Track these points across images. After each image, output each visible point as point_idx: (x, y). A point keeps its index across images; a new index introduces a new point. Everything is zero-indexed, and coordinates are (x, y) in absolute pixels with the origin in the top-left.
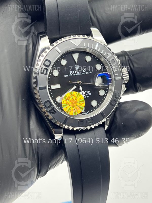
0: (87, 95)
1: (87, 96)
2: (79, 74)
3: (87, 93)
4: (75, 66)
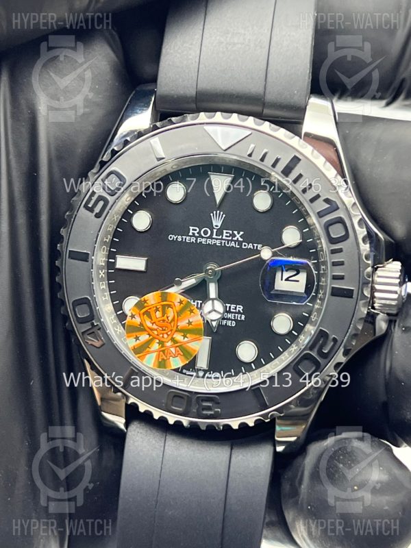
0: (229, 316)
2: (218, 242)
3: (232, 310)
4: (212, 214)
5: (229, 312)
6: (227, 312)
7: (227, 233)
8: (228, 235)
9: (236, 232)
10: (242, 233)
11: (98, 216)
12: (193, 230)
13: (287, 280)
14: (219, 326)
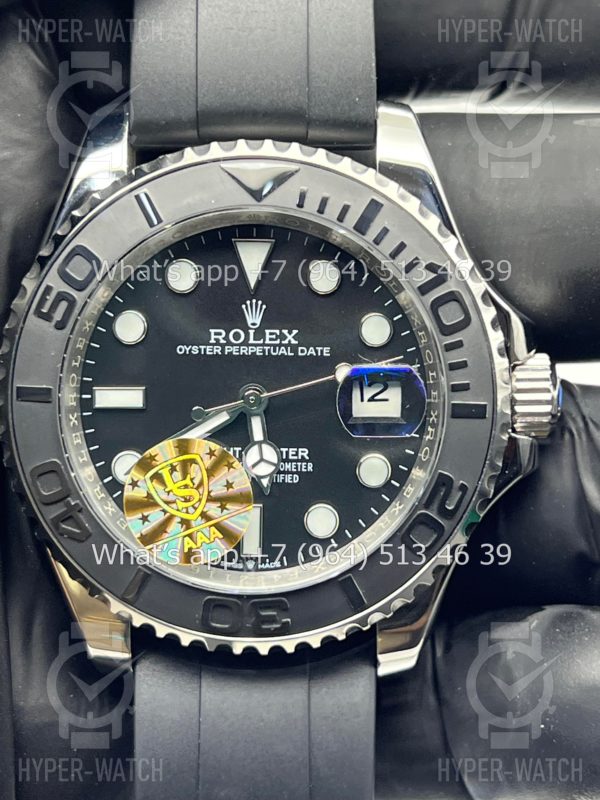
0: (288, 466)
1: (288, 472)
2: (258, 351)
3: (291, 457)
4: (244, 306)
5: (287, 460)
6: (284, 461)
7: (271, 334)
8: (274, 336)
9: (285, 332)
10: (295, 332)
11: (60, 326)
12: (216, 334)
13: (372, 399)
14: (274, 484)
